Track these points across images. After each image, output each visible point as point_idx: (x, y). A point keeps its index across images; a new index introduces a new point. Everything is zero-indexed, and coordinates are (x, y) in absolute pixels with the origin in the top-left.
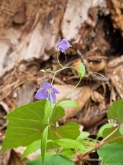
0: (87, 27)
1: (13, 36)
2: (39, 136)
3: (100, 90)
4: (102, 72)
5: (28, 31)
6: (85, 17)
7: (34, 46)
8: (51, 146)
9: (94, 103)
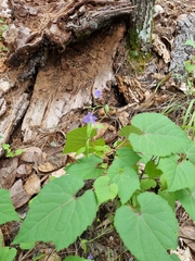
0: (106, 91)
1: (67, 96)
2: (84, 144)
3: (113, 124)
4: (114, 115)
5: (74, 94)
6: (105, 86)
7: (78, 101)
8: (91, 151)
9: (110, 131)
